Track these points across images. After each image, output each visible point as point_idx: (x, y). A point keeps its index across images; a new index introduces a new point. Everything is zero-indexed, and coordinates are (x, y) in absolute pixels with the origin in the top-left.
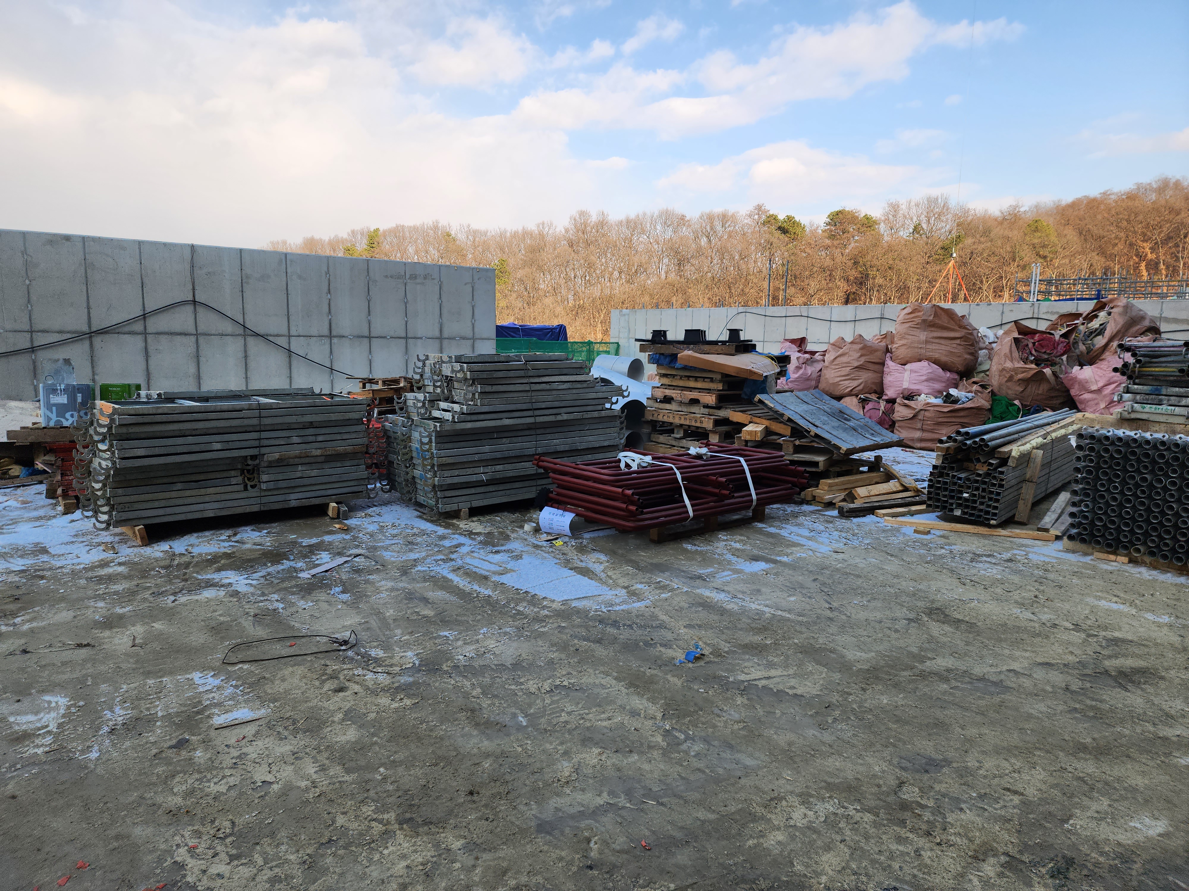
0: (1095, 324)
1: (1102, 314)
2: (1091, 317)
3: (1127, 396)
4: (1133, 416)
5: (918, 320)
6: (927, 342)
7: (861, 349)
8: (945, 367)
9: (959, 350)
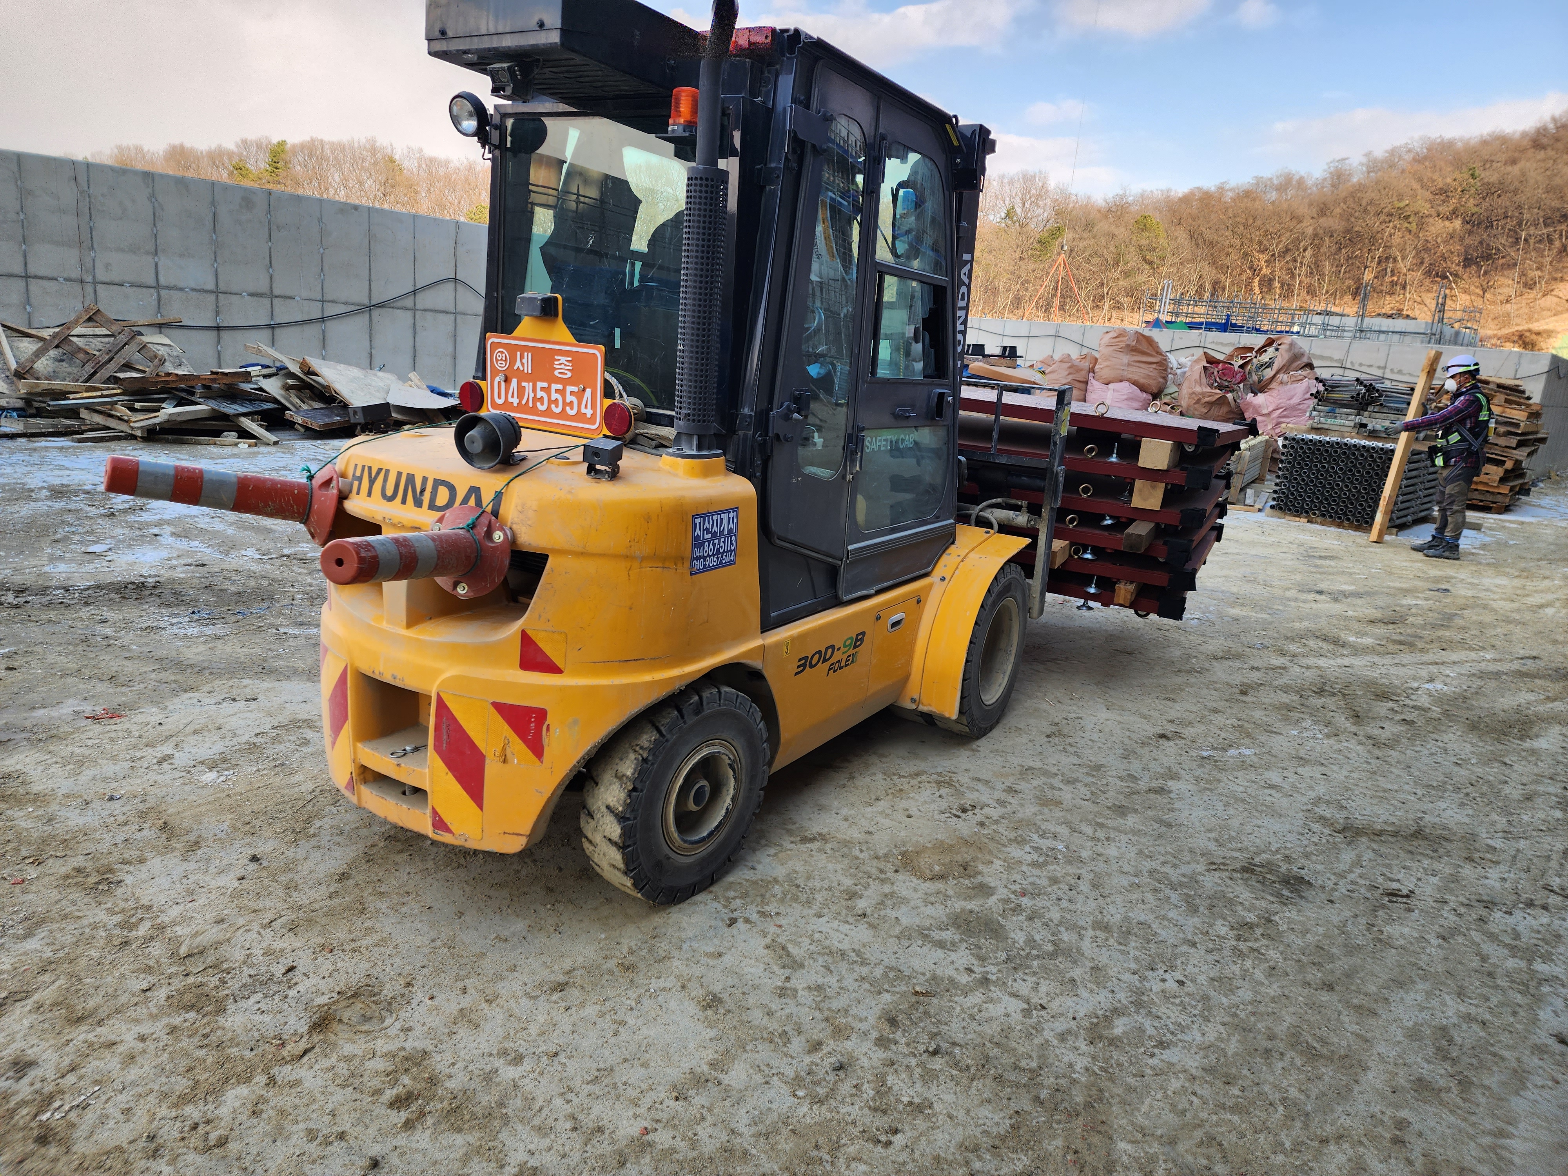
0: (1265, 358)
1: (1271, 350)
2: (1261, 350)
3: (1314, 413)
4: (1319, 426)
5: (1123, 345)
6: (1129, 365)
7: (1070, 367)
8: (1143, 388)
9: (1154, 374)
